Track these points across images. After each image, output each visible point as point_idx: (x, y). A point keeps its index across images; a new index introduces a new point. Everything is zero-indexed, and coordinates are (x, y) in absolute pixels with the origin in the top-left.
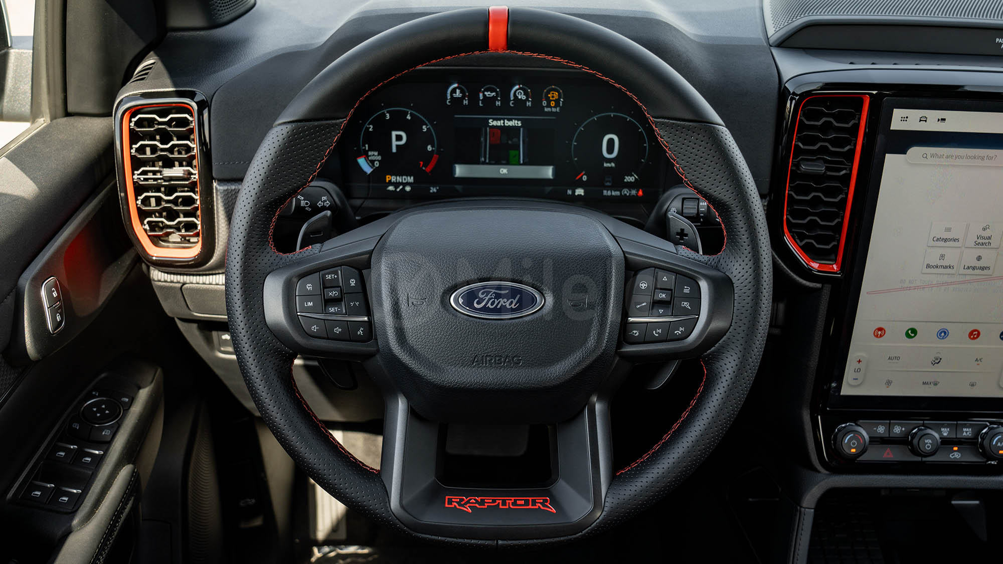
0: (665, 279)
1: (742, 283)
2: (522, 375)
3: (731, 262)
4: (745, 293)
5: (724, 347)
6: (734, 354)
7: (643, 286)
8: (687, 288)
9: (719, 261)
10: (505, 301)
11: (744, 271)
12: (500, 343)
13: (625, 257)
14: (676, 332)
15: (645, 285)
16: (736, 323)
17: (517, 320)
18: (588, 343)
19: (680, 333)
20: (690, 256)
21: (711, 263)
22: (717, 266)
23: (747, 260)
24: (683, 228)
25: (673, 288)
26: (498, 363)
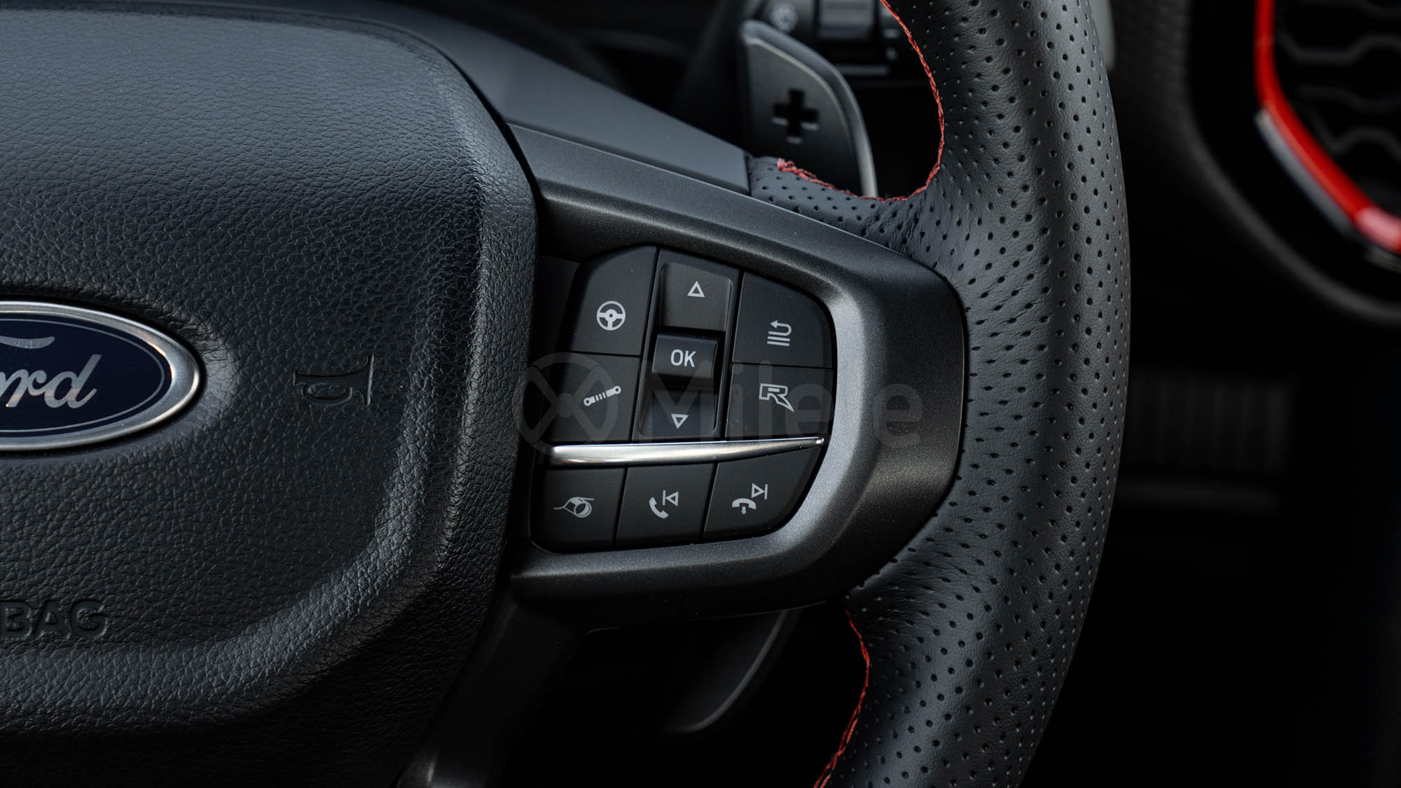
0: (696, 291)
1: (998, 308)
2: (110, 675)
3: (959, 223)
4: (1009, 348)
5: (928, 564)
6: (968, 592)
7: (610, 321)
8: (779, 329)
9: (916, 221)
10: (41, 379)
11: (1007, 259)
12: (19, 550)
13: (539, 200)
14: (736, 504)
15: (616, 316)
16: (975, 466)
17: (87, 458)
18: (376, 549)
19: (752, 505)
20: (801, 200)
21: (882, 230)
22: (904, 241)
23: (1014, 215)
24: (798, 85)
25: (726, 328)
26: (10, 630)
